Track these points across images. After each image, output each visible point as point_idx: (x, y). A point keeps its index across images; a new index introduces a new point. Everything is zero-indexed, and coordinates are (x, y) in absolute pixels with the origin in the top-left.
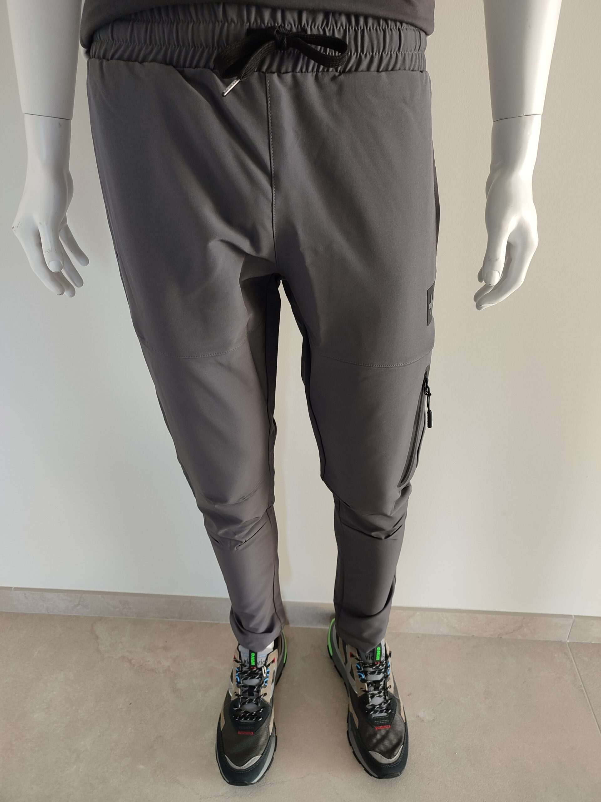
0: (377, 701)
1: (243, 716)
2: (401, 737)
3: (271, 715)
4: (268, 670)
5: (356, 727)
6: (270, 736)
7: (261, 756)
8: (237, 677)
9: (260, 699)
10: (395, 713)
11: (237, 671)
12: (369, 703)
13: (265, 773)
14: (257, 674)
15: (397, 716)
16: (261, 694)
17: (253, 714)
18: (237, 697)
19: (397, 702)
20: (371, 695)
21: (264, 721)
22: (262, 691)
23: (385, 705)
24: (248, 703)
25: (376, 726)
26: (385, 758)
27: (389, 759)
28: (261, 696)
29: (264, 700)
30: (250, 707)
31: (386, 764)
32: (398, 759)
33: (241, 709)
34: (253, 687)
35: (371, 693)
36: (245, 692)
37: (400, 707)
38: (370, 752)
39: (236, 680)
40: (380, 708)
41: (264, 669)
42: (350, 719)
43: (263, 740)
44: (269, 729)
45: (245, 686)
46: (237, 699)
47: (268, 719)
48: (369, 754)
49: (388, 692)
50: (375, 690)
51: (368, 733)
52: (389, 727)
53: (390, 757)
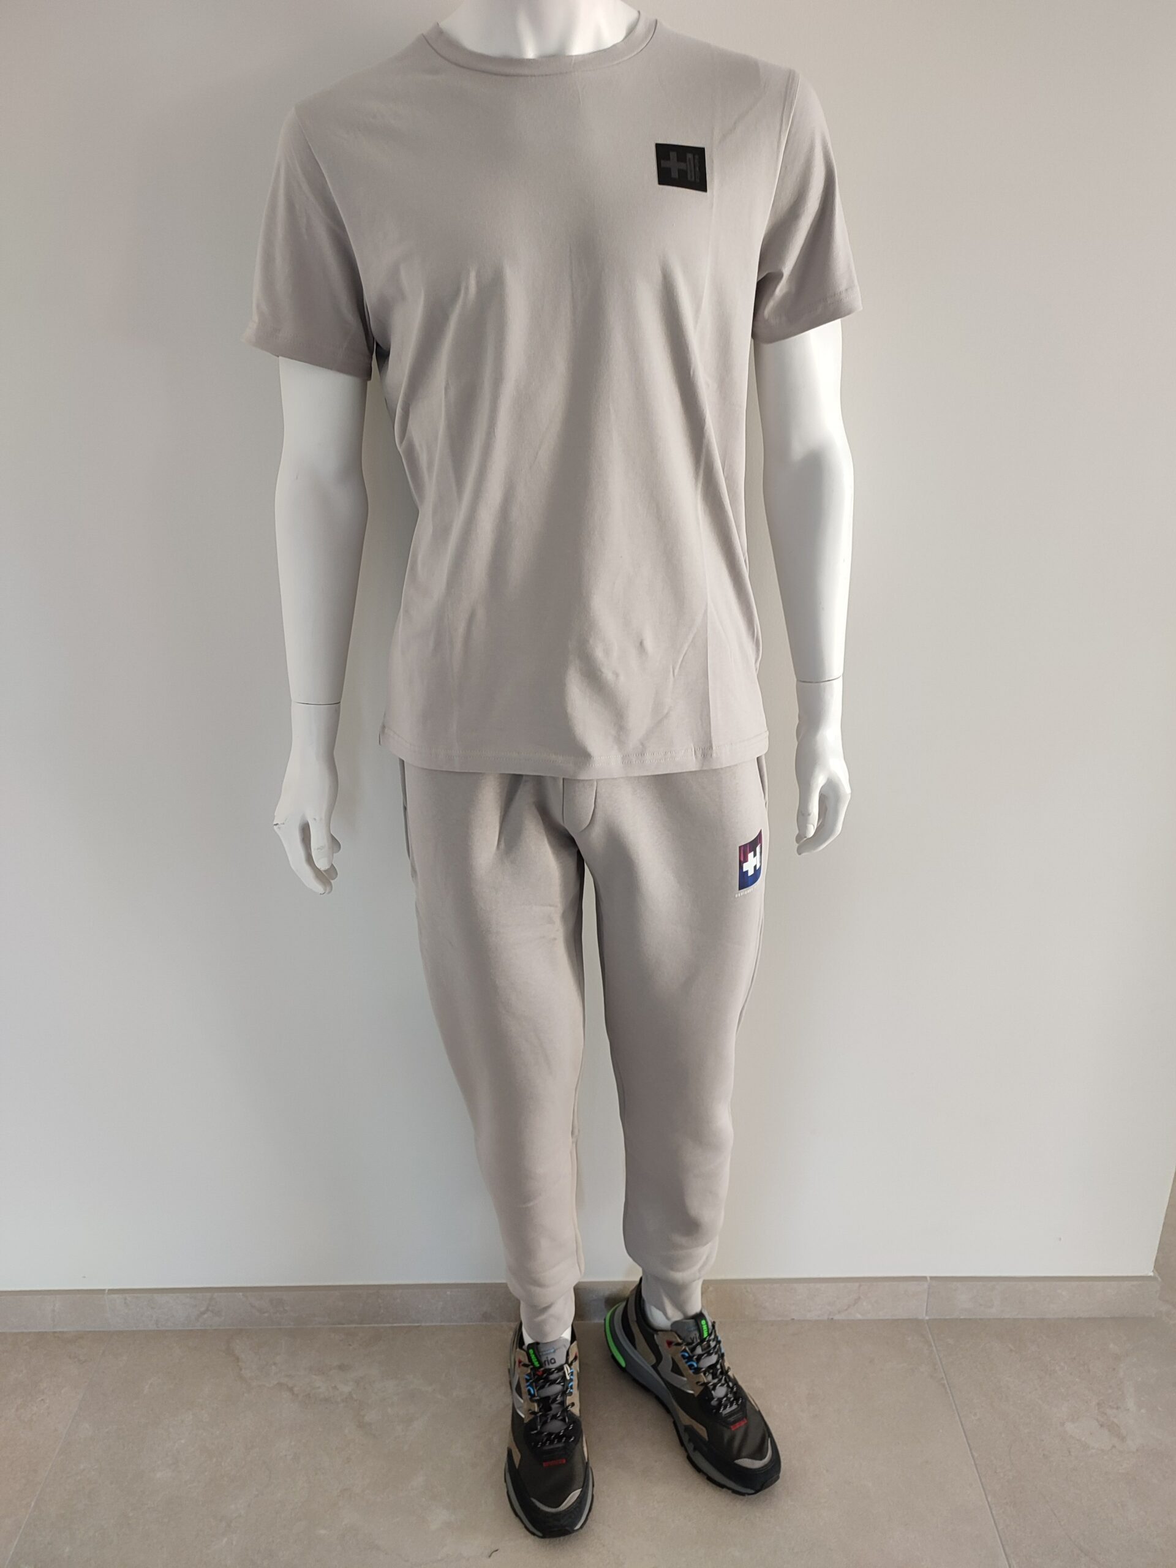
0: (721, 1391)
1: (546, 1440)
4: (572, 1370)
5: (705, 1440)
7: (580, 1491)
8: (528, 1387)
10: (745, 1401)
11: (526, 1378)
12: (713, 1398)
13: (586, 1519)
14: (557, 1377)
15: (748, 1405)
17: (561, 1434)
18: (532, 1416)
20: (713, 1387)
21: (576, 1442)
22: (568, 1400)
23: (732, 1394)
24: (551, 1419)
25: (732, 1425)
26: (757, 1461)
27: (761, 1460)
28: (566, 1408)
29: (571, 1413)
31: (761, 1468)
33: (542, 1430)
34: (555, 1396)
35: (711, 1383)
36: (543, 1406)
38: (736, 1461)
39: (527, 1393)
40: (728, 1400)
41: (567, 1370)
42: (686, 1438)
43: (578, 1472)
44: (583, 1454)
45: (541, 1399)
46: (531, 1419)
47: (581, 1440)
48: (736, 1464)
50: (713, 1378)
51: (726, 1438)
52: (746, 1421)
53: (762, 1457)
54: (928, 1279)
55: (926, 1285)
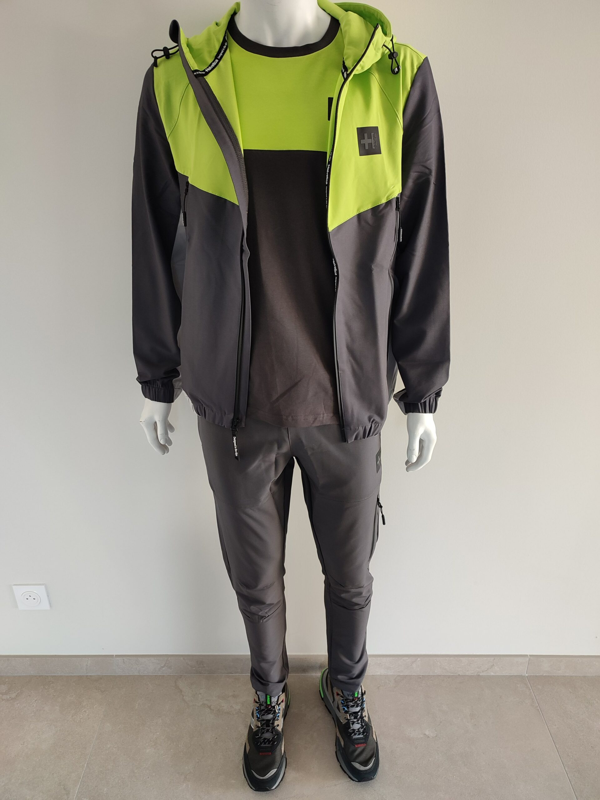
0: (357, 726)
1: (263, 742)
2: (374, 752)
3: (282, 741)
4: (279, 708)
5: (342, 746)
6: (283, 756)
7: (277, 769)
8: (257, 714)
9: (275, 729)
10: (369, 735)
11: (257, 709)
12: (350, 728)
13: (280, 782)
14: (272, 710)
15: (370, 737)
16: (275, 725)
17: (270, 740)
18: (258, 729)
19: (370, 728)
20: (352, 723)
21: (278, 744)
22: (276, 723)
23: (362, 729)
24: (266, 732)
25: (356, 744)
26: (362, 767)
27: (365, 767)
28: (275, 727)
29: (277, 730)
30: (268, 735)
31: (363, 771)
32: (371, 767)
33: (261, 737)
34: (269, 720)
35: (352, 721)
36: (264, 724)
37: (372, 731)
38: (352, 763)
39: (256, 717)
40: (359, 732)
41: (277, 708)
42: (337, 740)
43: (278, 759)
44: (281, 750)
45: (263, 720)
46: (258, 730)
47: (280, 743)
48: (352, 764)
49: (364, 720)
50: (354, 719)
51: (351, 750)
52: (365, 745)
53: (366, 766)
54: (529, 656)
55: (528, 659)
